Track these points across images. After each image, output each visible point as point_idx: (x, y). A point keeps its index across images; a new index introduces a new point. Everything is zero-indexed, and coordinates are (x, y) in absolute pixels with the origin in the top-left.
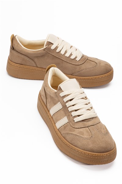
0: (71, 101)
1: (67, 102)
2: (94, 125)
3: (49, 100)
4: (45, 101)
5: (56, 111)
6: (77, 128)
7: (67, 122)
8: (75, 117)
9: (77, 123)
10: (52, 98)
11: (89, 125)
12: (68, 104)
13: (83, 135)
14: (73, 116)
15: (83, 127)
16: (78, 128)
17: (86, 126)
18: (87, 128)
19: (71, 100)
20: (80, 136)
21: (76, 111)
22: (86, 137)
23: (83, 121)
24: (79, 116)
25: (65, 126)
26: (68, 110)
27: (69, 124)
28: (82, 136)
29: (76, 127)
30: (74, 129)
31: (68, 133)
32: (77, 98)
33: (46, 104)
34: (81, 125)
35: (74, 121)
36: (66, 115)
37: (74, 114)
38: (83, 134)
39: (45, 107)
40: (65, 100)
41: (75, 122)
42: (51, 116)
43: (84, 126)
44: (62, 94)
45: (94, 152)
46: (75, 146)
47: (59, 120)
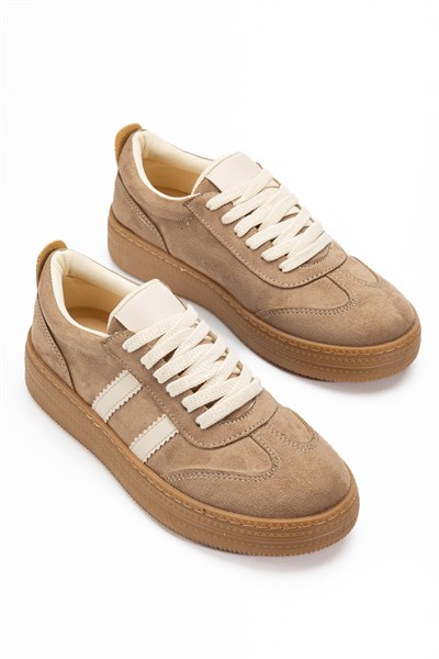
0: (170, 362)
1: (156, 366)
2: (266, 423)
3: (80, 368)
4: (62, 370)
5: (122, 403)
6: (215, 448)
7: (172, 435)
8: (199, 411)
9: (213, 430)
10: (90, 360)
11: (253, 428)
12: (161, 375)
13: (245, 468)
14: (189, 411)
15: (233, 438)
16: (217, 445)
17: (243, 434)
18: (249, 438)
19: (167, 358)
20: (233, 473)
21: (195, 390)
22: (255, 470)
23: (227, 418)
24: (210, 405)
25: (169, 450)
26: (168, 394)
27: (181, 438)
28: (240, 471)
29: (211, 446)
30: (207, 451)
31: (187, 473)
32: (188, 347)
33: (68, 380)
34: (226, 432)
35: (199, 425)
36: (161, 412)
37: (191, 402)
38: (242, 464)
39: (69, 393)
40: (148, 360)
41: (202, 427)
42: (102, 420)
43: (238, 436)
44: (130, 345)
45: (298, 517)
46: (228, 511)
47: (141, 432)
